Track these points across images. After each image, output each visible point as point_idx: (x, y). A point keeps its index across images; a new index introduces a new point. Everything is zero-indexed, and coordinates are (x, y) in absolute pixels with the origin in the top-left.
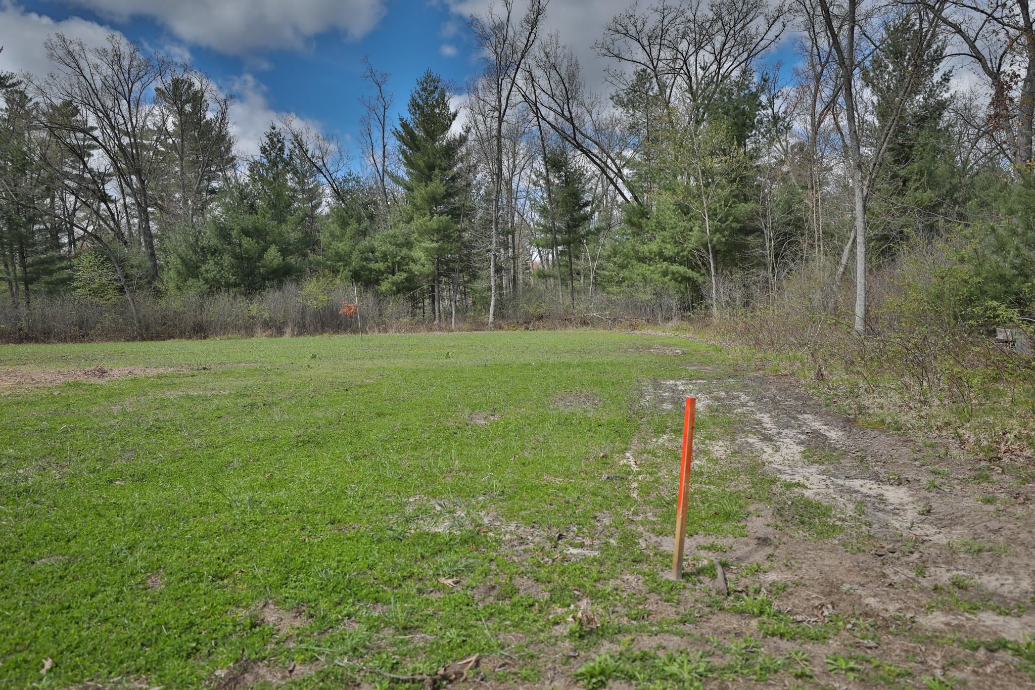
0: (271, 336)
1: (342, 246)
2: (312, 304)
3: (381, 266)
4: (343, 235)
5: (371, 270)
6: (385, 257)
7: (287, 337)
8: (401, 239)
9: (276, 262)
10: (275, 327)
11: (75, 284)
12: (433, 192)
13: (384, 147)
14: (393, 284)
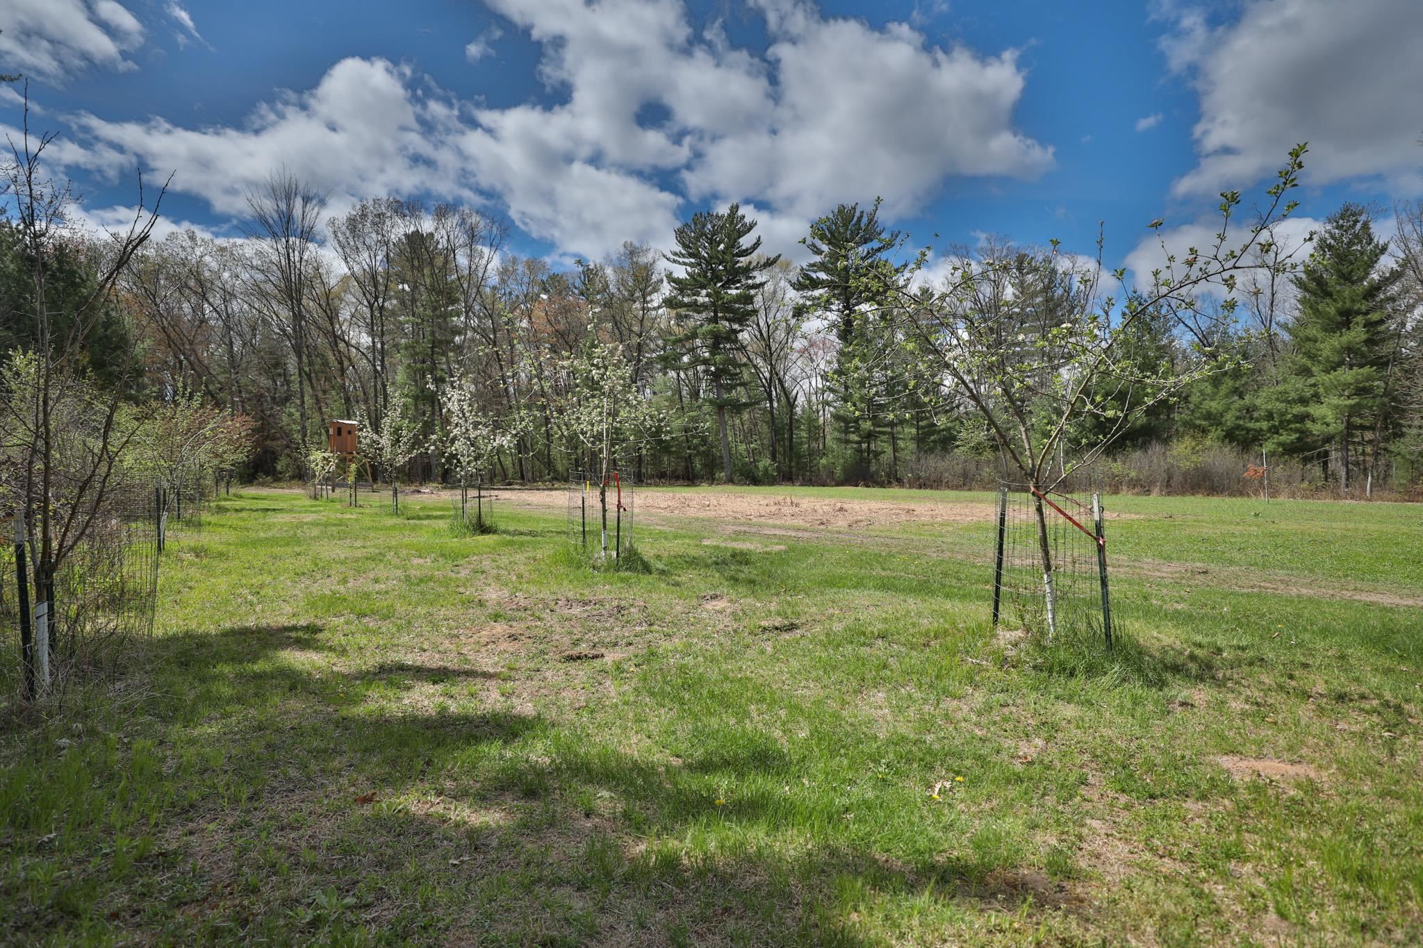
0: (1137, 494)
1: (1214, 406)
2: (1185, 465)
3: (1264, 425)
4: (1215, 394)
5: (1248, 430)
6: (1270, 416)
7: (1153, 496)
8: (1293, 395)
9: (1139, 422)
10: (1142, 486)
11: (958, 443)
12: (1349, 342)
13: (1273, 295)
14: (1280, 444)
